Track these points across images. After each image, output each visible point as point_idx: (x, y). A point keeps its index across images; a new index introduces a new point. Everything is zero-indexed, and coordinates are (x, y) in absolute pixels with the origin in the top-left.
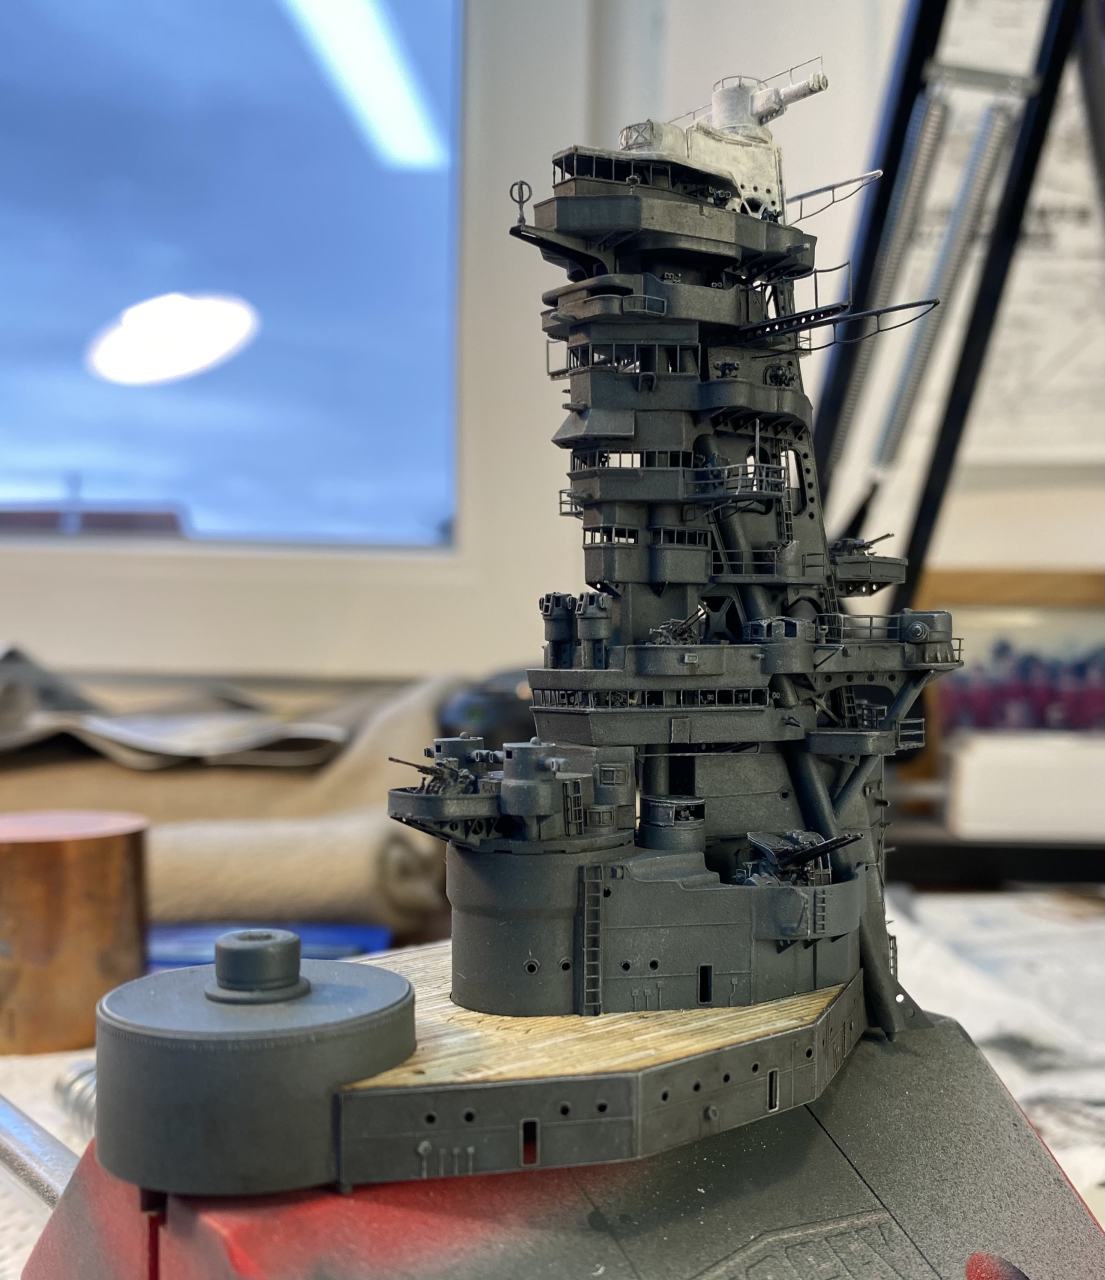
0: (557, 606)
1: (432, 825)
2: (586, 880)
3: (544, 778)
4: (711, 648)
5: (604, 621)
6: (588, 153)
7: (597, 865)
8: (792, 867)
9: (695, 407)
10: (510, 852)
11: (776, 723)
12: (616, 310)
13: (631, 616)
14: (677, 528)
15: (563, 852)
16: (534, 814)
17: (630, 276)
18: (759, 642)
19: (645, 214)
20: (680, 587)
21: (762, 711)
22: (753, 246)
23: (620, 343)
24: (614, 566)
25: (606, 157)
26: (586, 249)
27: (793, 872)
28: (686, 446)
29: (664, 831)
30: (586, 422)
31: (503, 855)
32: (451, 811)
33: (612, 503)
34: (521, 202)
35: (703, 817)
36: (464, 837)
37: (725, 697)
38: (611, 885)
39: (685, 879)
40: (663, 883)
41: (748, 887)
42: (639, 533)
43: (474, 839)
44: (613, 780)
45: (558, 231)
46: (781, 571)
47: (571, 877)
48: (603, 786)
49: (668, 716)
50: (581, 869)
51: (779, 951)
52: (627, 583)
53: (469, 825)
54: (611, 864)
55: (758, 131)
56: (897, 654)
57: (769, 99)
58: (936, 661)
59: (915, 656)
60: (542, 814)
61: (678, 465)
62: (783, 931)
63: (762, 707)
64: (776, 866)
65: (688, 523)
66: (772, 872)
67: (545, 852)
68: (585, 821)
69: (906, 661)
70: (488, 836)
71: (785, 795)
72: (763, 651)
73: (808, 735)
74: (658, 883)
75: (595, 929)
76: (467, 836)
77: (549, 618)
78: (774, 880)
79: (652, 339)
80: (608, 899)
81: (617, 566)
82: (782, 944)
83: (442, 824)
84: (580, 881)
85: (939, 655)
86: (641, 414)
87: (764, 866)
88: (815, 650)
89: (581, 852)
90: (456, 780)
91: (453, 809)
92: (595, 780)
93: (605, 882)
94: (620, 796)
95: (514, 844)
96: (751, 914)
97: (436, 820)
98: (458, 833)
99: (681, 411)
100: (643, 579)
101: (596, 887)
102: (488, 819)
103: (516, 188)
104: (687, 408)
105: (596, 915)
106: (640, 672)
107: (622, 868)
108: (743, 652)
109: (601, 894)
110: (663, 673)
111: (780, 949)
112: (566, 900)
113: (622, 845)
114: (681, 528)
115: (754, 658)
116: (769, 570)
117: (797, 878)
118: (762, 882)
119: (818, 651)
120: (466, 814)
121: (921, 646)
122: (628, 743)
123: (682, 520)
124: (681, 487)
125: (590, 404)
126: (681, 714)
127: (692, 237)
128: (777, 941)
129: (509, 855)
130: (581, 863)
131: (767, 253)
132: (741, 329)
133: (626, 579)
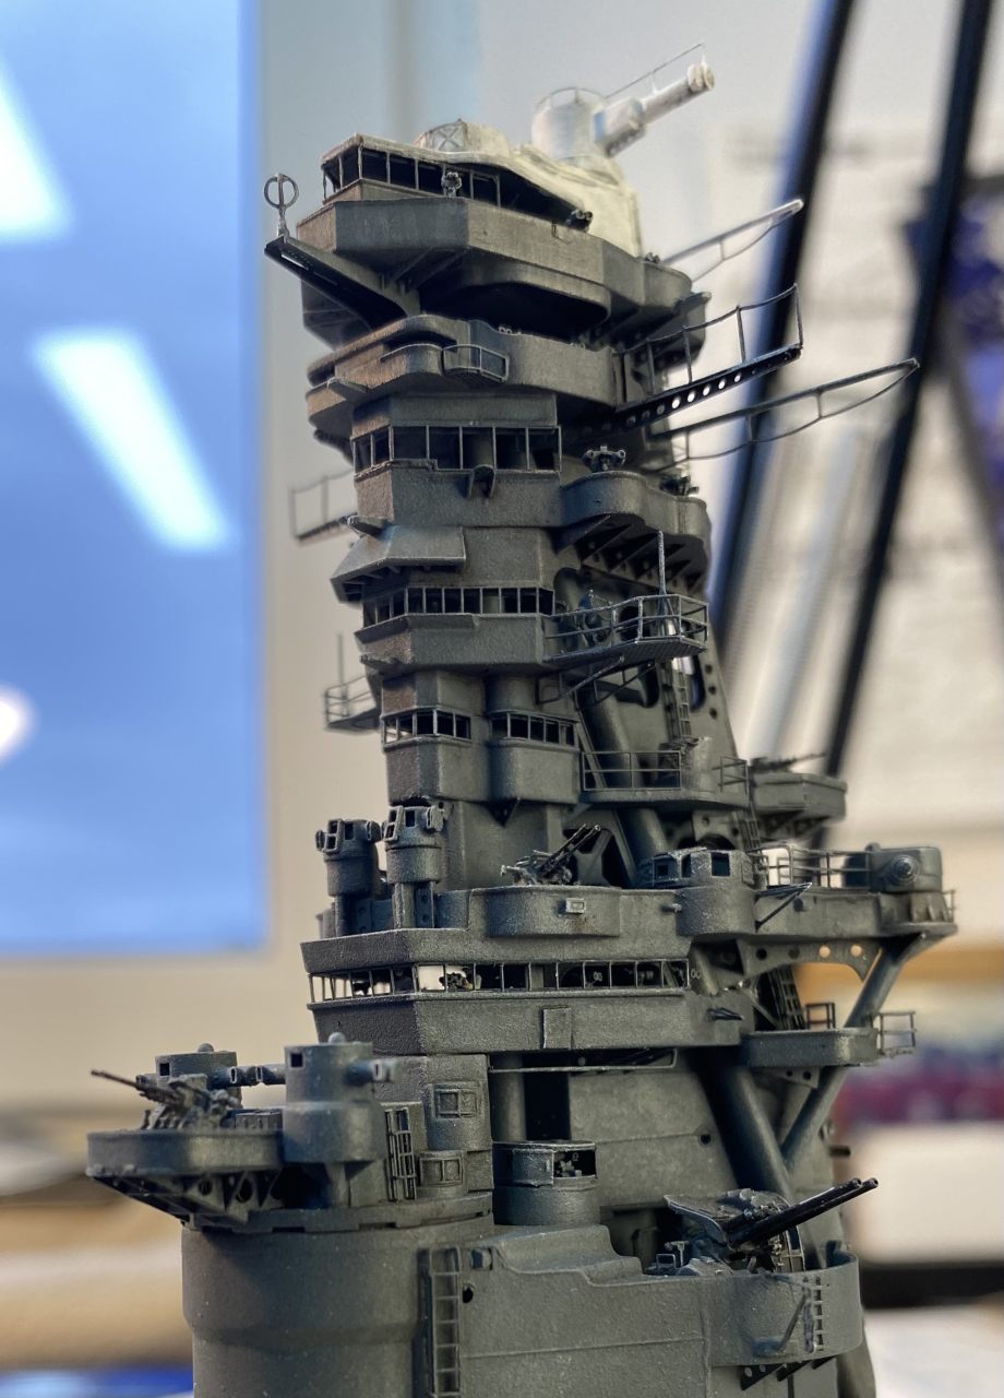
0: (347, 838)
1: (168, 1185)
2: (433, 1274)
3: (358, 1097)
4: (602, 892)
5: (430, 852)
6: (379, 147)
7: (447, 1247)
8: (747, 1247)
9: (556, 521)
10: (301, 1230)
11: (701, 1015)
12: (434, 368)
13: (463, 853)
14: (531, 713)
15: (392, 1226)
16: (344, 1158)
17: (452, 321)
18: (672, 886)
19: (473, 225)
20: (535, 806)
21: (680, 996)
22: (628, 294)
23: (436, 424)
24: (436, 772)
25: (406, 155)
26: (380, 287)
27: (751, 1255)
28: (542, 581)
29: (538, 1193)
30: (389, 544)
31: (290, 1237)
32: (204, 1156)
33: (430, 670)
34: (281, 206)
35: (595, 1173)
36: (222, 1207)
37: (622, 974)
38: (473, 1280)
39: (592, 1268)
40: (558, 1274)
41: (686, 1279)
42: (472, 722)
43: (239, 1211)
44: (457, 1108)
45: (339, 252)
46: (689, 783)
47: (408, 1267)
48: (441, 1120)
49: (540, 1004)
50: (422, 1255)
51: (744, 1387)
52: (456, 800)
53: (231, 1183)
54: (471, 1245)
55: (605, 164)
56: (870, 911)
57: (622, 113)
58: (928, 917)
59: (896, 913)
60: (358, 1157)
61: (534, 610)
62: (758, 1349)
63: (681, 990)
64: (724, 1245)
65: (546, 706)
66: (716, 1256)
67: (364, 1227)
68: (417, 1176)
69: (882, 920)
70: (261, 1203)
71: (705, 1139)
72: (679, 899)
73: (745, 1038)
74: (549, 1275)
75: (449, 1358)
76: (227, 1203)
77: (336, 859)
78: (723, 1268)
79: (486, 420)
80: (468, 1305)
81: (441, 774)
82: (749, 1373)
83: (186, 1180)
84: (422, 1276)
85: (931, 910)
86: (474, 532)
87: (701, 1248)
88: (757, 898)
89: (421, 1225)
90: (206, 1108)
91: (206, 1152)
92: (427, 1109)
93: (464, 1277)
94: (471, 1133)
95: (307, 1216)
96: (703, 1324)
97: (174, 1173)
98: (212, 1201)
99: (534, 527)
100: (481, 795)
101: (448, 1284)
102: (260, 1174)
103: (274, 187)
104: (544, 524)
105: (449, 1334)
106: (494, 933)
107: (490, 1250)
108: (646, 899)
109: (459, 1297)
110: (532, 930)
111: (746, 1383)
112: (397, 1309)
113: (479, 1215)
114: (536, 714)
115: (666, 910)
116: (670, 780)
117: (758, 1265)
118: (707, 1270)
119: (761, 900)
120: (228, 1162)
121: (904, 898)
122: (476, 1049)
123: (538, 702)
124: (539, 643)
125: (391, 516)
126: (556, 1003)
127: (542, 268)
128: (742, 1368)
129: (300, 1235)
130: (422, 1244)
131: (648, 308)
132: (617, 411)
133: (455, 794)
